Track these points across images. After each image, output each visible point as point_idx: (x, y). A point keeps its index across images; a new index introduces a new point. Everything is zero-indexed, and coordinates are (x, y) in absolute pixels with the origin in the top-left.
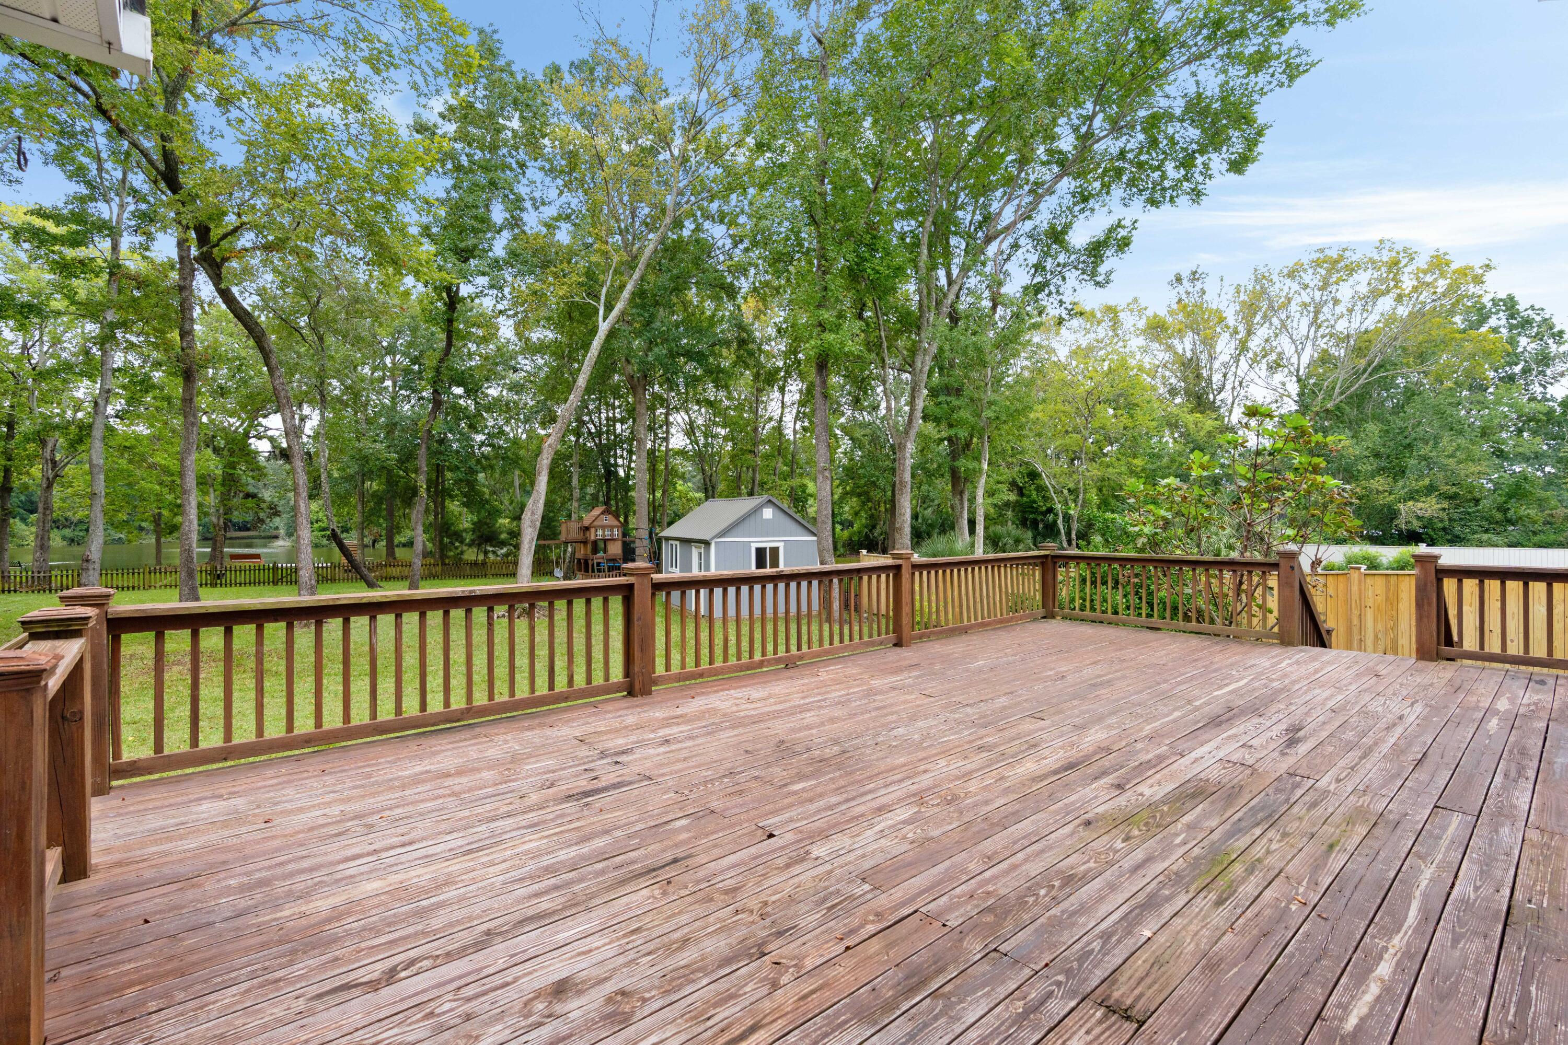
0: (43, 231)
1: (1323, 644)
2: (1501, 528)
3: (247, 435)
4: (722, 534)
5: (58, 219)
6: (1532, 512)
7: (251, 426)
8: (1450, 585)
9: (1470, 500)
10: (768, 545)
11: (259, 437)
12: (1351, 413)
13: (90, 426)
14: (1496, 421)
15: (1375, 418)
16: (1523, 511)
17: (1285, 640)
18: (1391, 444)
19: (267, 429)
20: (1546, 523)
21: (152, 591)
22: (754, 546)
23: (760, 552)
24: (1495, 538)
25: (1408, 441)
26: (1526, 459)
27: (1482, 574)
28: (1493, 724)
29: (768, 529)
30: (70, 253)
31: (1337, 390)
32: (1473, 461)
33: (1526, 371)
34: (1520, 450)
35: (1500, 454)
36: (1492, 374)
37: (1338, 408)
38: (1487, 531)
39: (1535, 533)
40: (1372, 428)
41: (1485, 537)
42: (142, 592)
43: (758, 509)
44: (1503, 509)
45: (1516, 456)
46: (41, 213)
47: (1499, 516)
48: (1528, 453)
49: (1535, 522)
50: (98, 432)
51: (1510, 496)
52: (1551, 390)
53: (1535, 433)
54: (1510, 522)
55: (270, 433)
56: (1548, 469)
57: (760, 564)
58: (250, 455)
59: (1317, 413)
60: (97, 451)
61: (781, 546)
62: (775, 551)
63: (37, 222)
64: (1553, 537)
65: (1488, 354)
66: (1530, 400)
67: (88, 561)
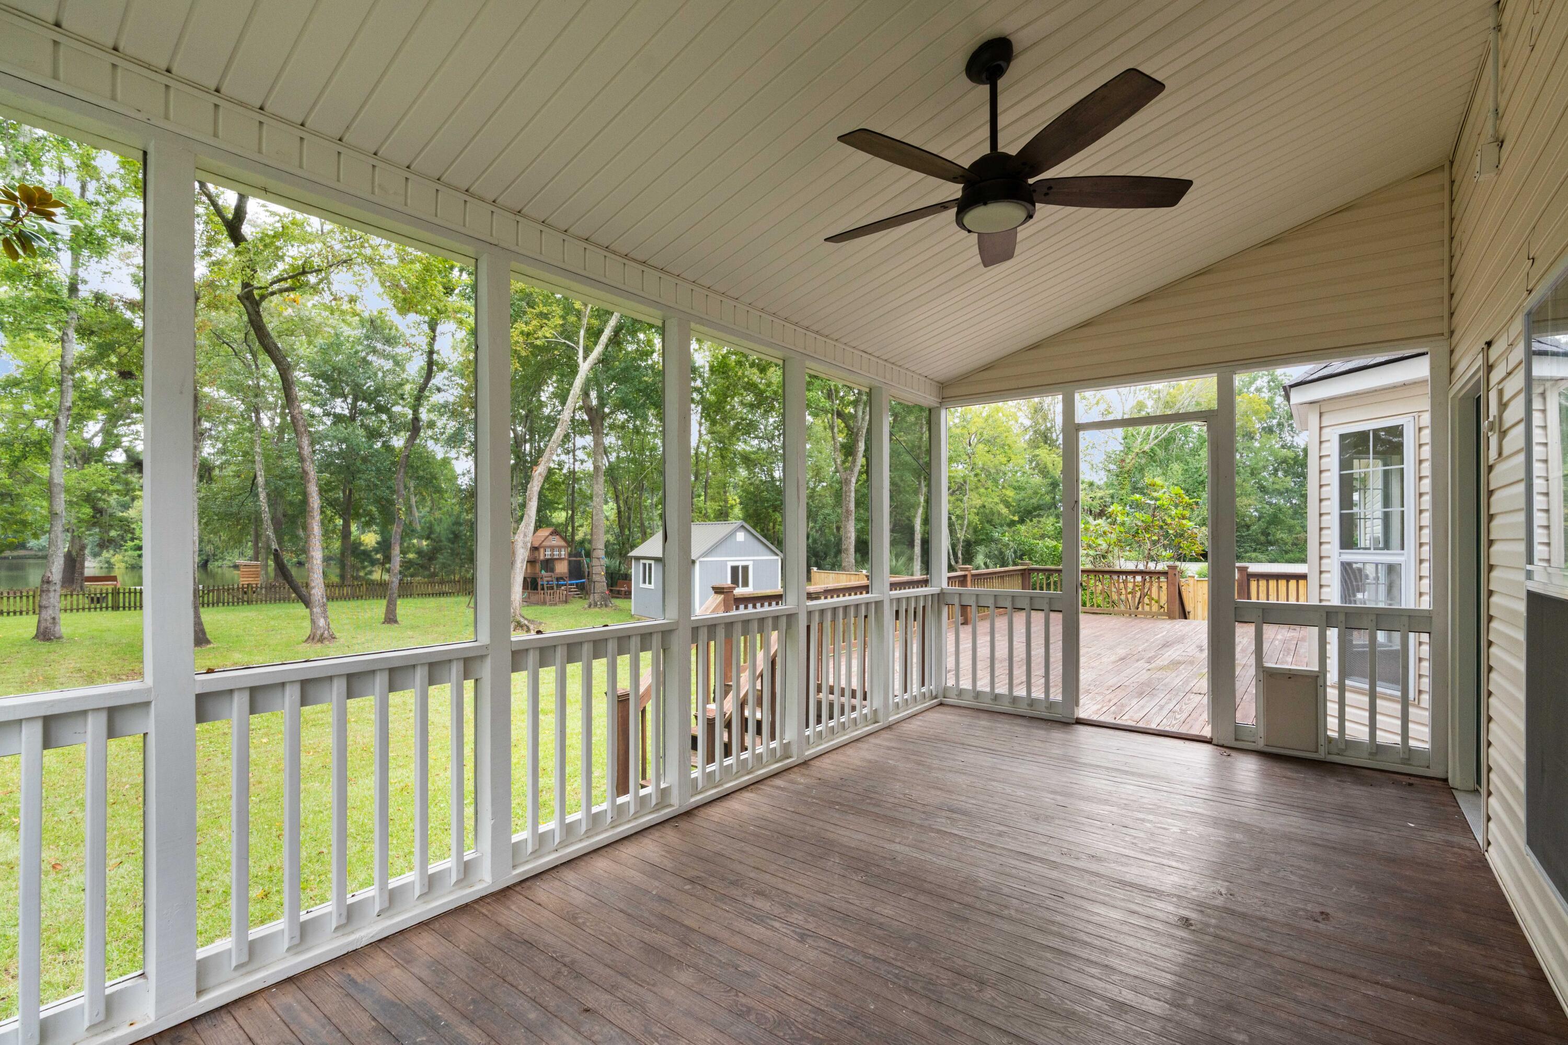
1: (1186, 618)
2: (1264, 548)
4: (706, 554)
6: (1284, 536)
8: (1253, 584)
9: (1243, 526)
10: (740, 564)
12: (1161, 454)
14: (1261, 464)
15: (1178, 459)
16: (1279, 535)
17: (1171, 616)
18: (1190, 481)
20: (1294, 544)
22: (730, 564)
23: (735, 570)
24: (1260, 556)
25: (1201, 478)
26: (1281, 494)
27: (1268, 577)
28: (1277, 642)
29: (742, 550)
31: (1152, 436)
32: (1246, 495)
33: (1280, 424)
34: (1277, 486)
35: (1263, 489)
36: (1258, 426)
37: (1152, 450)
38: (1255, 550)
39: (1286, 552)
40: (1176, 467)
41: (1254, 555)
43: (733, 534)
44: (1265, 533)
45: (1274, 491)
47: (1263, 538)
48: (1282, 490)
49: (1286, 544)
50: (59, 451)
51: (1270, 523)
52: (1296, 439)
53: (1286, 473)
54: (1271, 543)
56: (1294, 502)
57: (735, 580)
59: (1137, 454)
60: (59, 469)
61: (750, 564)
62: (745, 569)
64: (1298, 555)
65: (1256, 413)
66: (1283, 447)
67: (48, 582)
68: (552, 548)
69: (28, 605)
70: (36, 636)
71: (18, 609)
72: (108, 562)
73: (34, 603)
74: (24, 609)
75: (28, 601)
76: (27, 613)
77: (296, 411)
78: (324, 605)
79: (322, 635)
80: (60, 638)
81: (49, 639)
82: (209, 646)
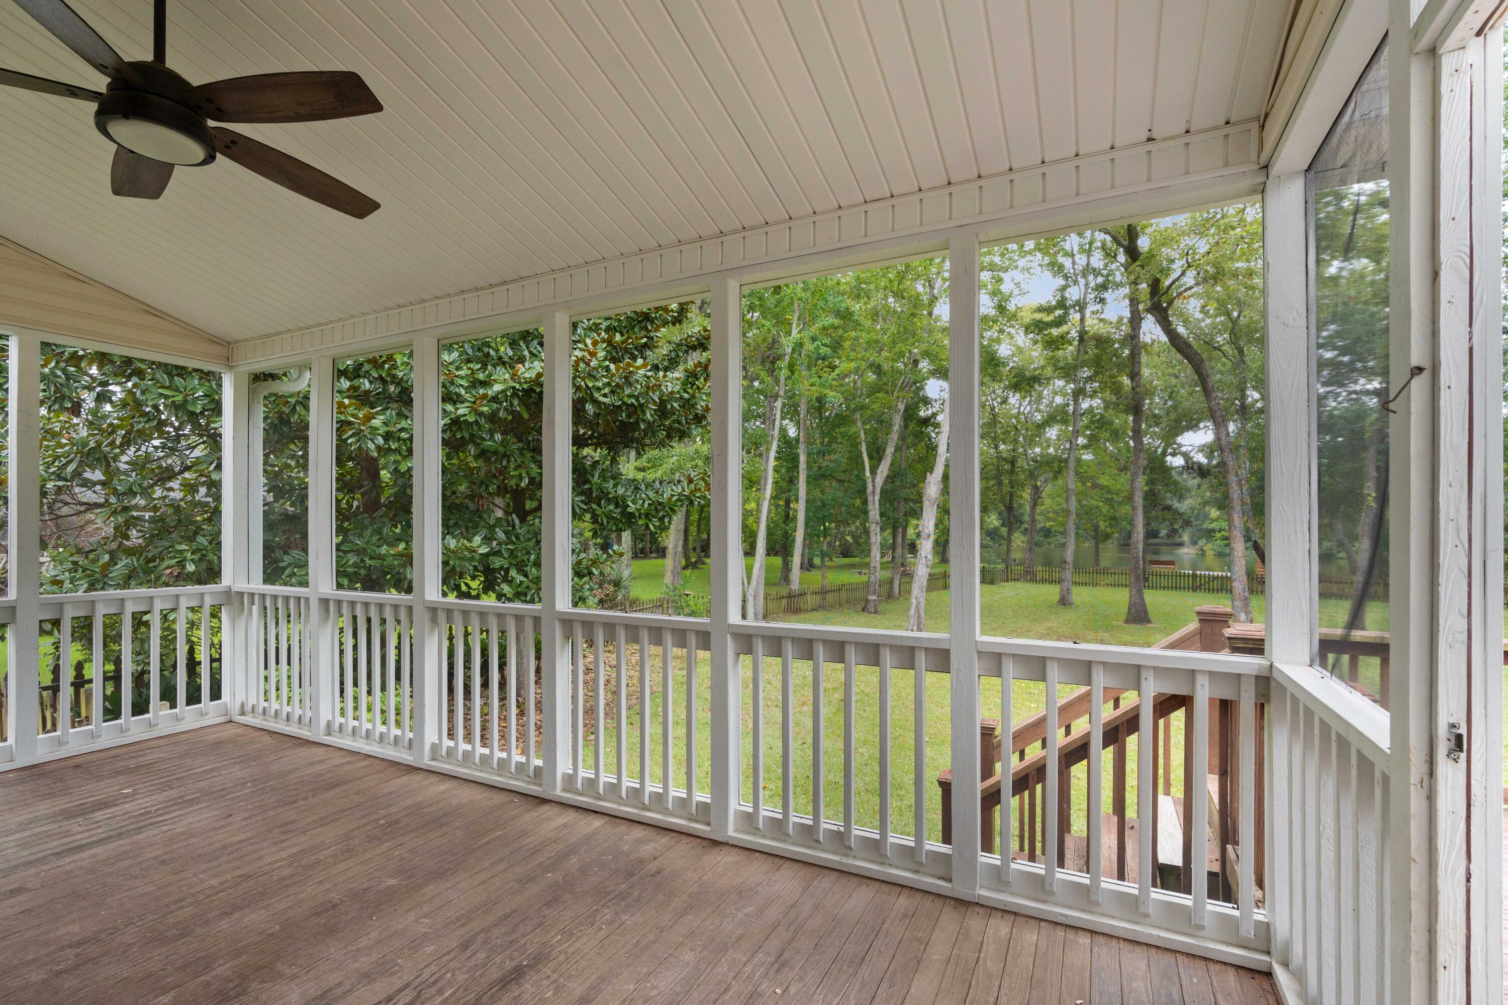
0: (1041, 321)
3: (1164, 454)
5: (1048, 310)
7: (1168, 445)
11: (1174, 455)
13: (1066, 461)
19: (1180, 446)
21: (1098, 587)
30: (1055, 332)
42: (1092, 588)
46: (1040, 309)
50: (1072, 464)
55: (1184, 449)
58: (1166, 470)
60: (1071, 481)
63: (1038, 316)
67: (1065, 562)
70: (1059, 602)
72: (1202, 550)
77: (1213, 403)
78: (1246, 599)
80: (1071, 604)
81: (1065, 604)
82: (1149, 625)
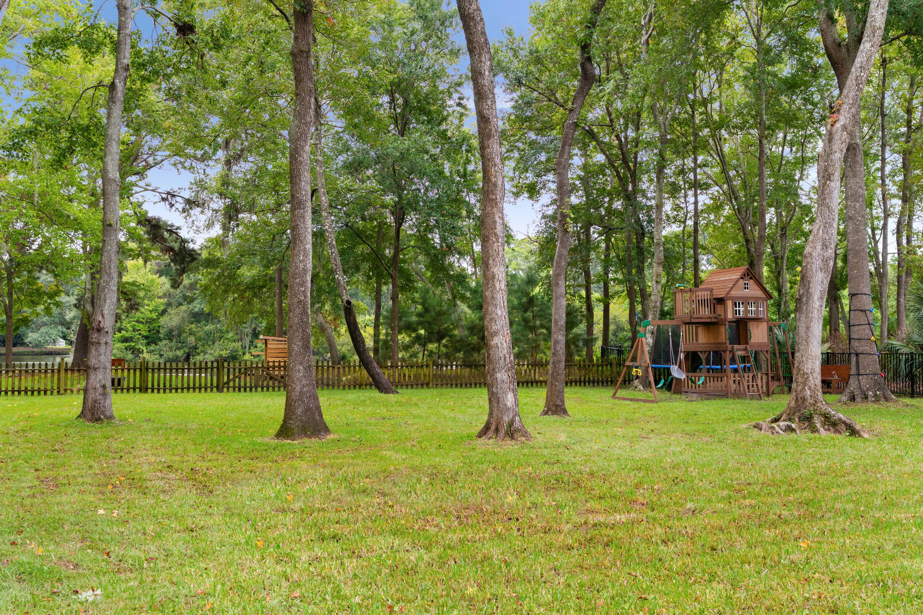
68: (746, 301)
69: (52, 382)
71: (42, 388)
73: (59, 379)
74: (49, 387)
75: (53, 377)
76: (52, 393)
79: (511, 424)
